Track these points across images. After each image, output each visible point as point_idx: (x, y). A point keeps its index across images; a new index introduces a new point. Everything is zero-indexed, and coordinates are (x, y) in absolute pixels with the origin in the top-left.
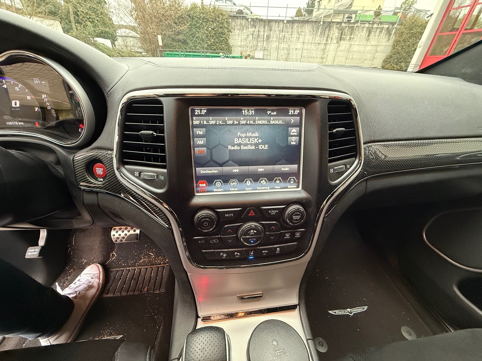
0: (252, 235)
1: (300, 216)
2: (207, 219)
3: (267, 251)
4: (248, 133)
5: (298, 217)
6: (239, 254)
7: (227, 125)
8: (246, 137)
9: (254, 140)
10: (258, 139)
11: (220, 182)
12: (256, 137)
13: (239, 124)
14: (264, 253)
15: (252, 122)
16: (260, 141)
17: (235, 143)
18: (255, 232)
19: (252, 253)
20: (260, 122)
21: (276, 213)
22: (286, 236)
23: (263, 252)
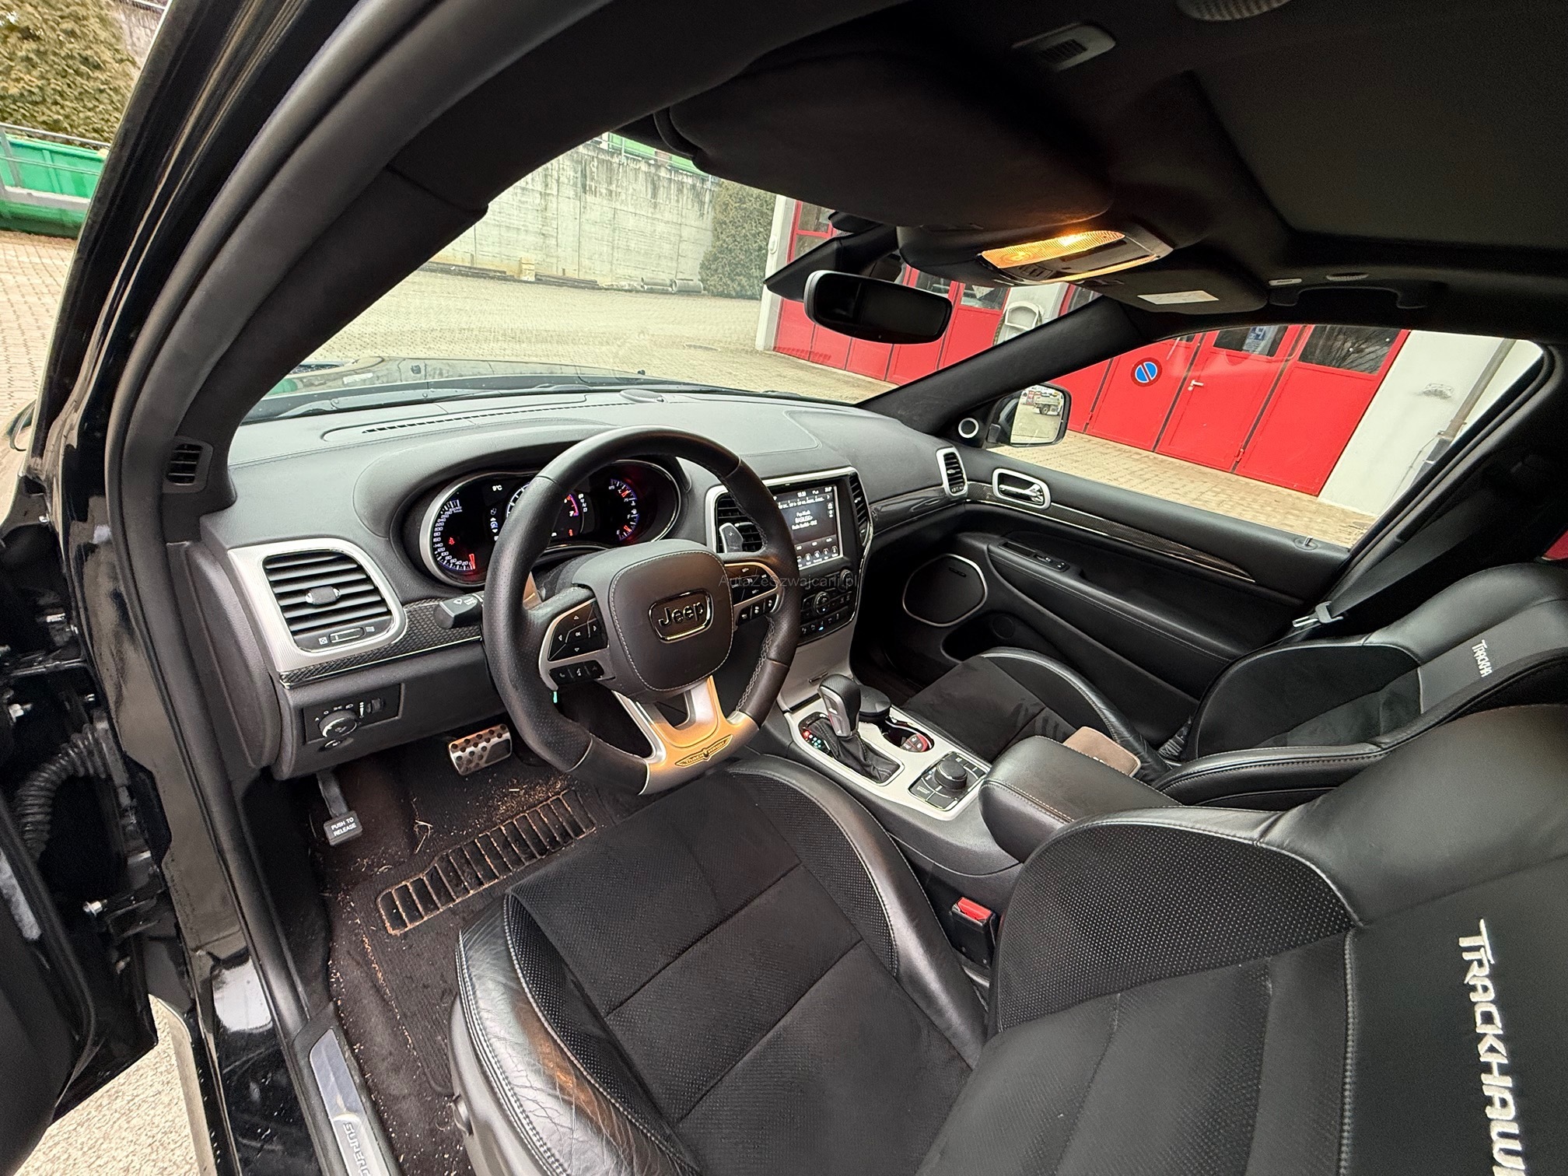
0: (824, 604)
1: (850, 579)
3: (831, 619)
4: (803, 512)
6: (814, 626)
8: (802, 516)
9: (807, 518)
12: (808, 515)
13: (797, 506)
14: (830, 621)
15: (804, 503)
16: (811, 518)
17: (796, 522)
18: (825, 600)
19: (822, 623)
20: (809, 502)
21: (835, 579)
22: (841, 601)
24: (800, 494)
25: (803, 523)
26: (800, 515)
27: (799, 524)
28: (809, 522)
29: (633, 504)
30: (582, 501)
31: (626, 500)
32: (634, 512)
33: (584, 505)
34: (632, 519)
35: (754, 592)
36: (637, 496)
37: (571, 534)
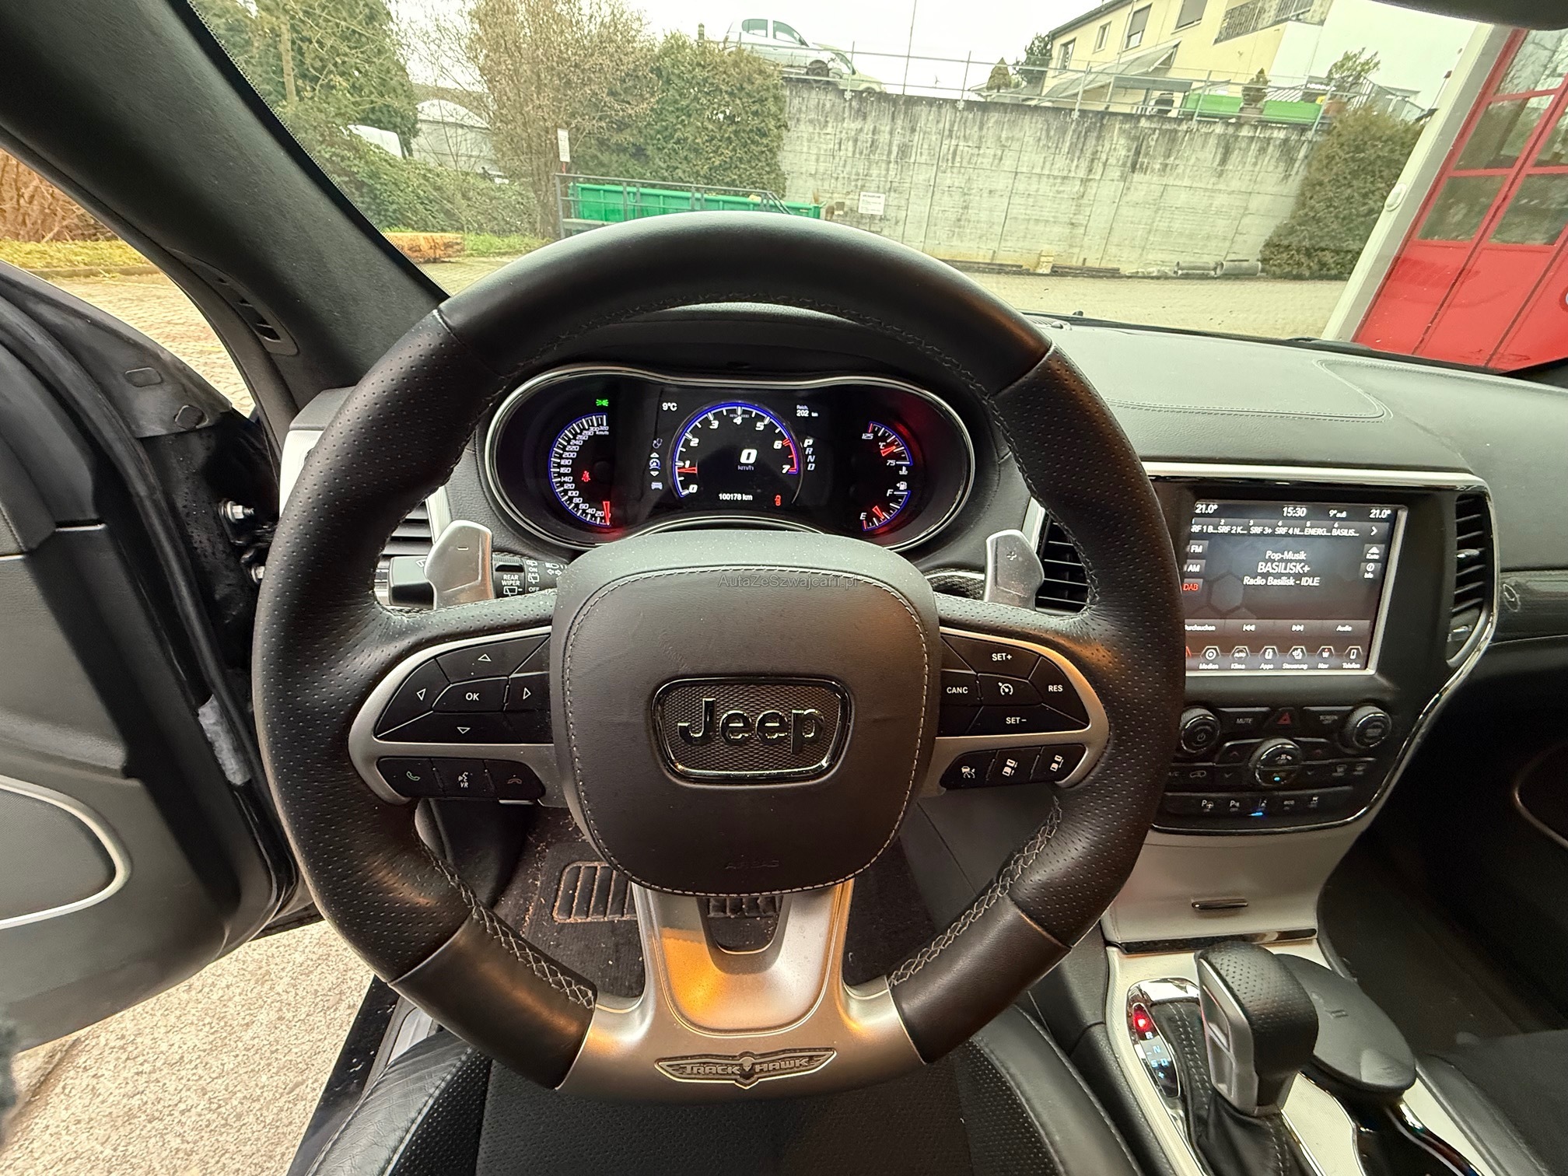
0: (1283, 765)
1: (1380, 730)
2: (1207, 727)
3: (1292, 802)
4: (1286, 553)
5: (1376, 732)
6: (1238, 804)
7: (1249, 535)
8: (1281, 560)
9: (1295, 566)
10: (1303, 564)
11: (1215, 649)
12: (1300, 561)
13: (1273, 535)
14: (1287, 805)
15: (1297, 531)
16: (1306, 569)
17: (1259, 571)
18: (1289, 758)
19: (1263, 805)
20: (1313, 532)
21: (1334, 721)
22: (1336, 771)
23: (1286, 803)
24: (1288, 511)
25: (1279, 576)
26: (1277, 556)
27: (1265, 576)
28: (1298, 576)
29: (904, 472)
30: (809, 451)
31: (892, 462)
32: (903, 486)
33: (811, 458)
34: (894, 499)
35: (1010, 721)
36: (913, 458)
37: (778, 503)
